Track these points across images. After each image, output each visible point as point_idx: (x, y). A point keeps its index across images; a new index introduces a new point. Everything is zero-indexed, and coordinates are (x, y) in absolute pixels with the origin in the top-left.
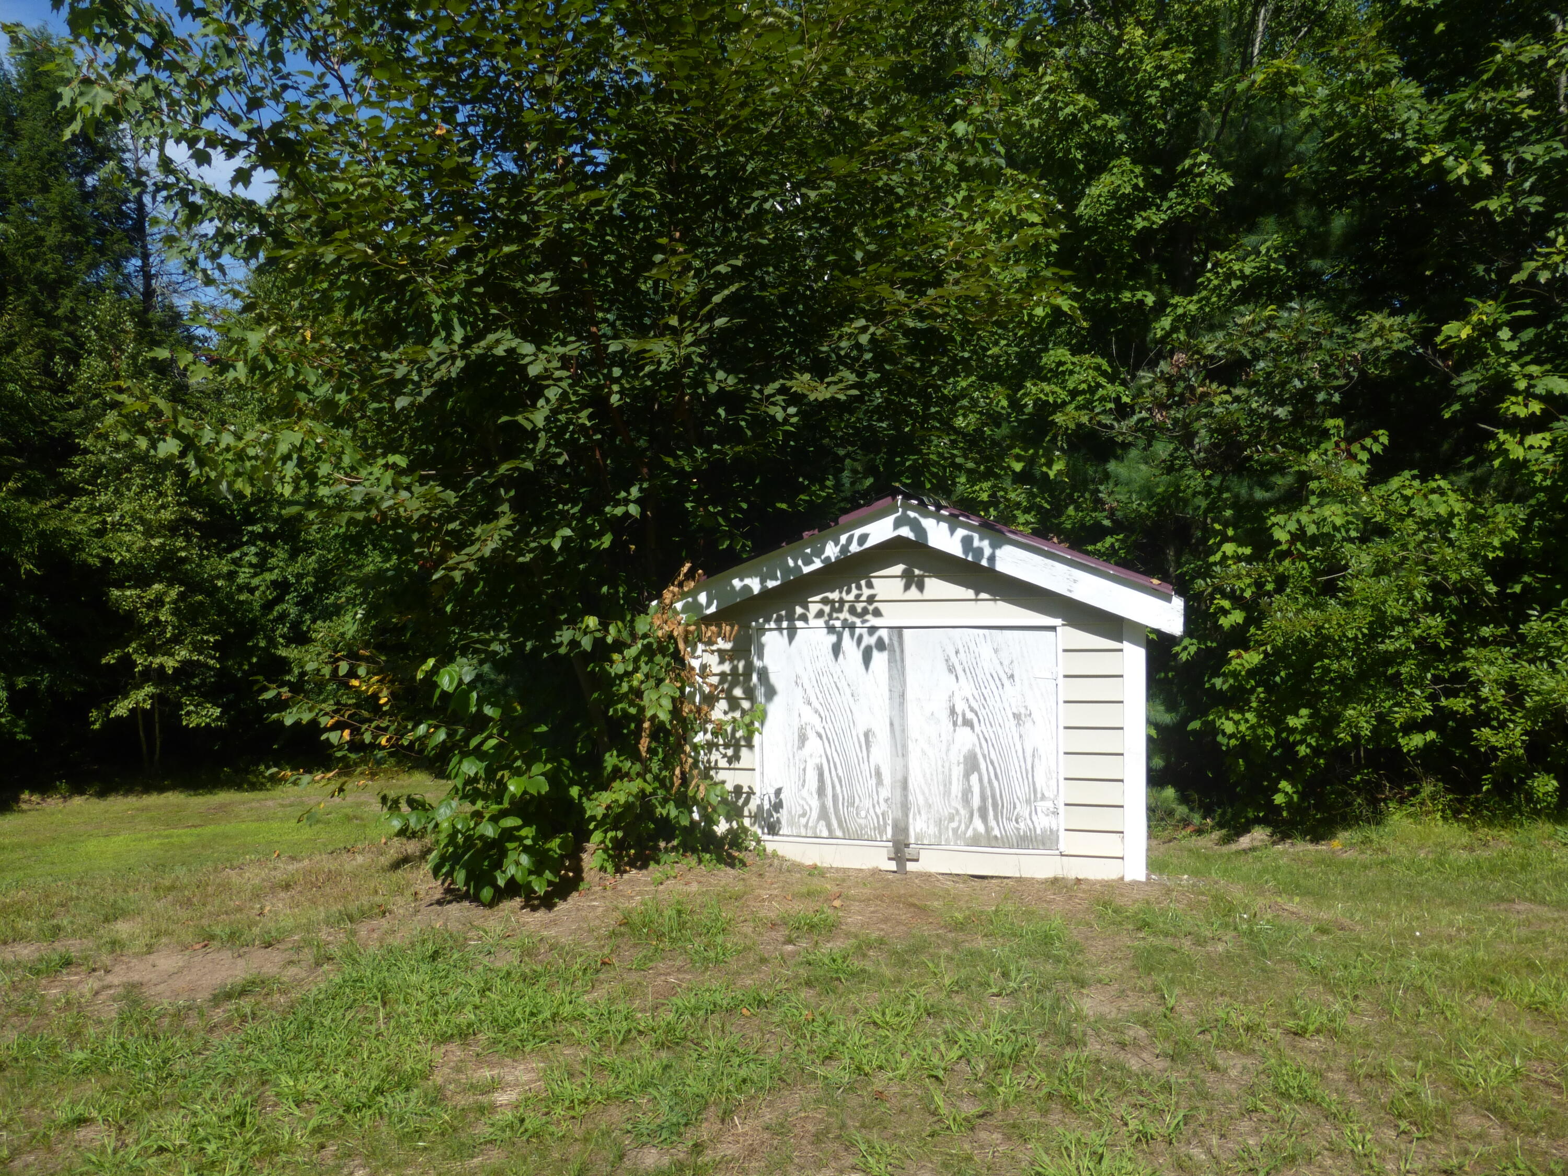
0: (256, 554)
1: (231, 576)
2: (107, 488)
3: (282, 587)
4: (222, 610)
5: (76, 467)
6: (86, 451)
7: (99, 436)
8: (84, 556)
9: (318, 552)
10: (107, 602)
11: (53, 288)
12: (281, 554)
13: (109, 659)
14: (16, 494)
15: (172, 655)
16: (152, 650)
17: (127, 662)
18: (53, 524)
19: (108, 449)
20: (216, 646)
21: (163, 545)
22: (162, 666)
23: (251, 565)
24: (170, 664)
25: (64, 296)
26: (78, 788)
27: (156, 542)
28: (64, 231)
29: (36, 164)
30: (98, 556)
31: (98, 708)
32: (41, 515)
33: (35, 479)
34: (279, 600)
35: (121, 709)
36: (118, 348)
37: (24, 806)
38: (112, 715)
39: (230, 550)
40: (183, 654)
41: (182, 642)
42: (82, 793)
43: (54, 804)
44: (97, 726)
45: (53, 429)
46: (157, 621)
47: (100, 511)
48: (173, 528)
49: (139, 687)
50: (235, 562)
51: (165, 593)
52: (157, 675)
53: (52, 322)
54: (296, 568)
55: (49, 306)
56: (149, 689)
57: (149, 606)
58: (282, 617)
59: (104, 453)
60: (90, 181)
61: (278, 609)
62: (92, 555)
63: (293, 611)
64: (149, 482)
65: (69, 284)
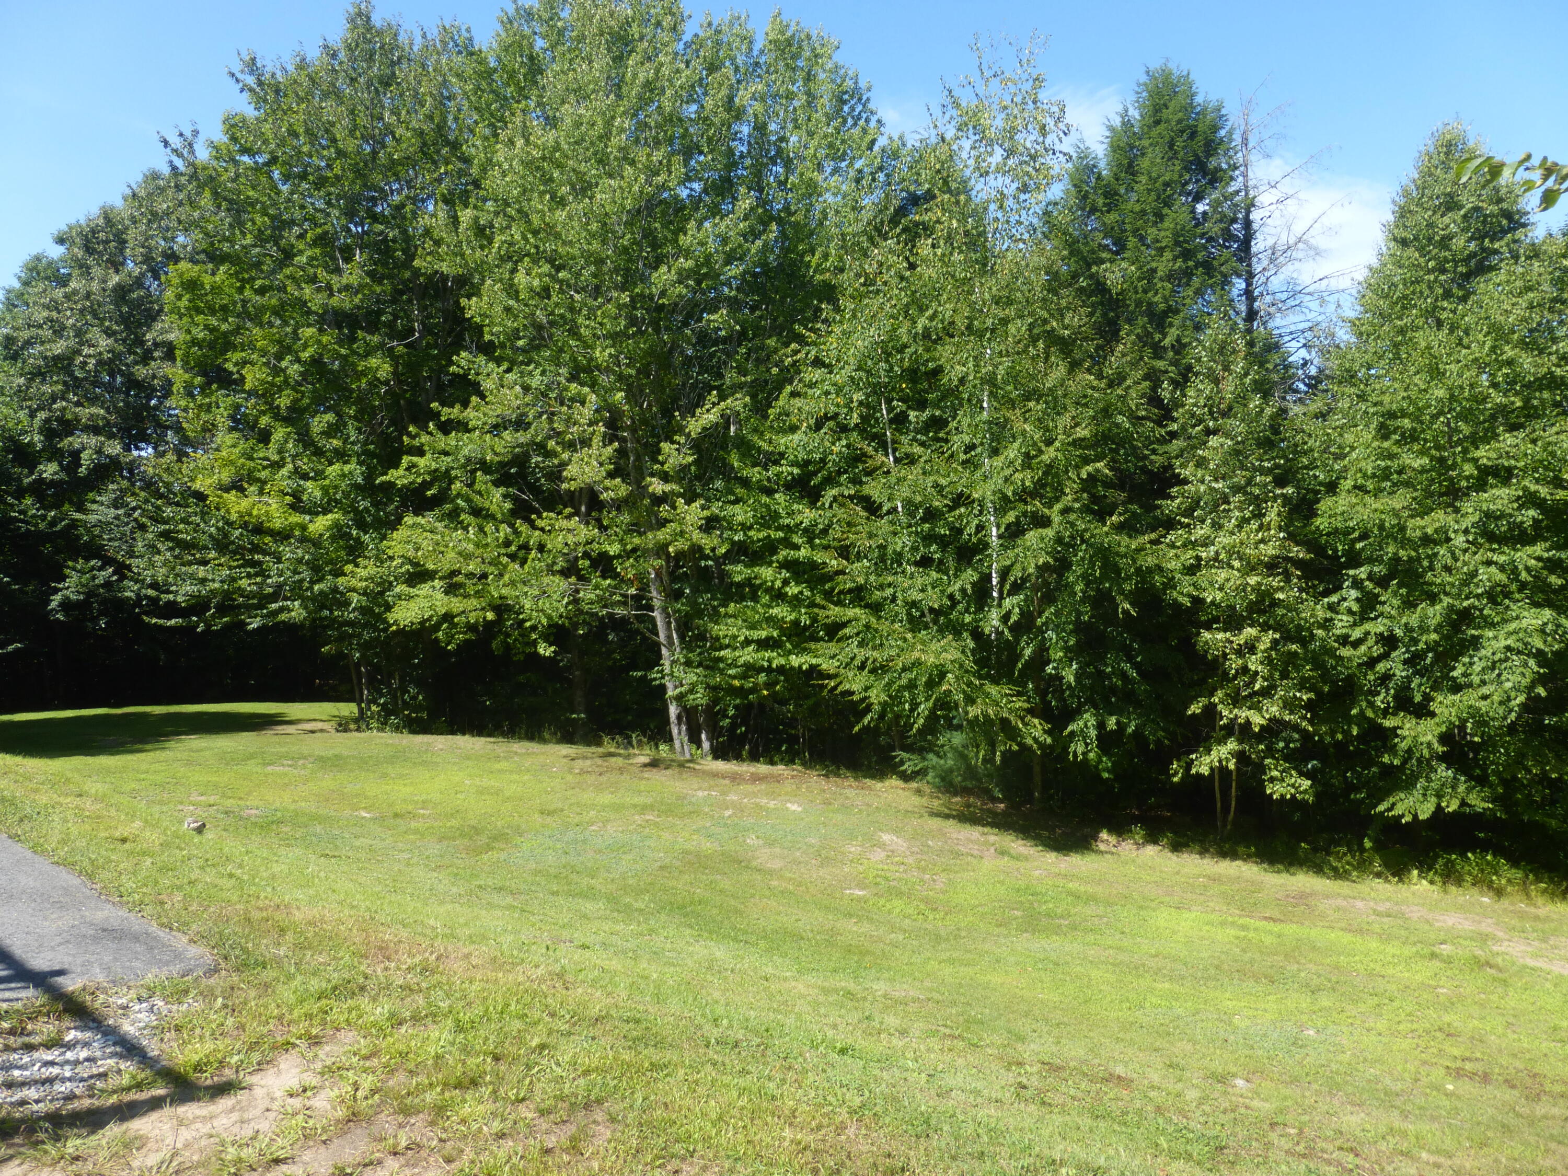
0: (1358, 600)
1: (1326, 624)
2: (1203, 522)
3: (1389, 641)
4: (1318, 664)
5: (1173, 498)
6: (1185, 482)
7: (1198, 465)
8: (1175, 594)
9: (1446, 600)
10: (1195, 645)
11: (1160, 319)
12: (1390, 600)
13: (1195, 709)
14: (1119, 528)
15: (1260, 710)
16: (1236, 700)
17: (1211, 712)
18: (1150, 561)
19: (1208, 478)
20: (1309, 705)
21: (1259, 584)
22: (1248, 723)
23: (1350, 612)
24: (1258, 720)
25: (1171, 325)
26: (1152, 838)
27: (1253, 580)
28: (1175, 259)
29: (1153, 195)
30: (1189, 595)
31: (1179, 760)
32: (1139, 550)
33: (1134, 513)
34: (1385, 656)
35: (1203, 765)
36: (1226, 368)
37: (1102, 847)
38: (1193, 771)
39: (1327, 593)
40: (1273, 709)
41: (1271, 696)
42: (1155, 842)
43: (1127, 848)
44: (1175, 779)
45: (1152, 462)
46: (1245, 670)
47: (1194, 544)
48: (1271, 566)
49: (1222, 741)
50: (1332, 608)
51: (1258, 639)
52: (1244, 731)
53: (1158, 351)
54: (1413, 619)
55: (1157, 337)
56: (1232, 745)
57: (1239, 652)
58: (1386, 678)
59: (1203, 482)
60: (1200, 208)
61: (1381, 667)
62: (1182, 594)
63: (1400, 672)
64: (1248, 515)
65: (1177, 312)
